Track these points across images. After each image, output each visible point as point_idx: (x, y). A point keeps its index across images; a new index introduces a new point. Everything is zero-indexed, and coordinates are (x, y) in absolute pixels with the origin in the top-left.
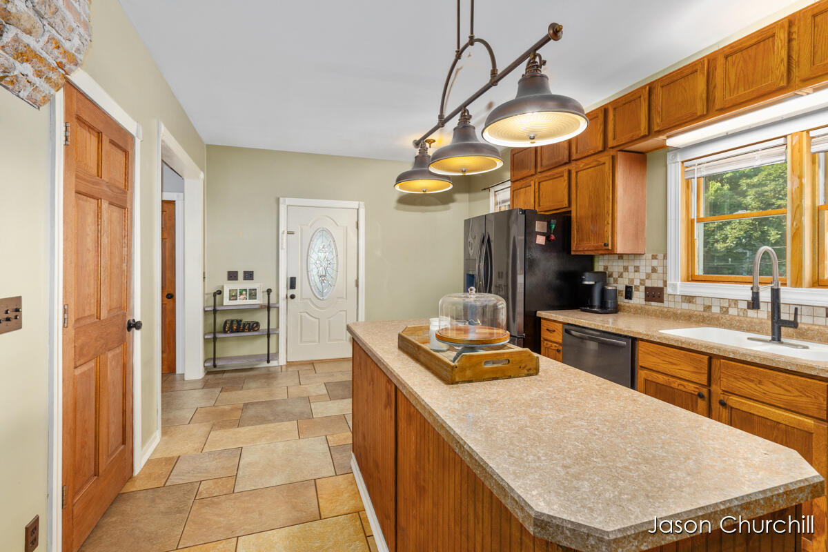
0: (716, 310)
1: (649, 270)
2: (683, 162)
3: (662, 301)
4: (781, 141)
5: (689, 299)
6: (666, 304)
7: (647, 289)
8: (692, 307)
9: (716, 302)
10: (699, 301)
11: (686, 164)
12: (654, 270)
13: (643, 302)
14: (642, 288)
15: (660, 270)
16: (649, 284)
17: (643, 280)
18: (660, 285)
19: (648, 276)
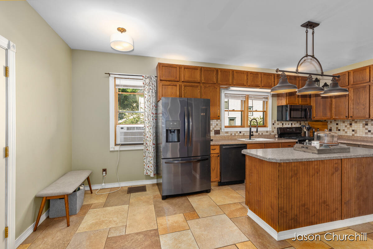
0: (233, 135)
1: (216, 125)
2: (225, 94)
3: (220, 134)
4: (245, 95)
5: (227, 132)
6: (221, 135)
7: (215, 131)
8: (228, 135)
9: (233, 133)
10: (229, 133)
11: (226, 95)
12: (217, 125)
13: (214, 135)
14: (213, 131)
15: (219, 125)
16: (215, 129)
17: (214, 128)
18: (219, 129)
19: (215, 127)
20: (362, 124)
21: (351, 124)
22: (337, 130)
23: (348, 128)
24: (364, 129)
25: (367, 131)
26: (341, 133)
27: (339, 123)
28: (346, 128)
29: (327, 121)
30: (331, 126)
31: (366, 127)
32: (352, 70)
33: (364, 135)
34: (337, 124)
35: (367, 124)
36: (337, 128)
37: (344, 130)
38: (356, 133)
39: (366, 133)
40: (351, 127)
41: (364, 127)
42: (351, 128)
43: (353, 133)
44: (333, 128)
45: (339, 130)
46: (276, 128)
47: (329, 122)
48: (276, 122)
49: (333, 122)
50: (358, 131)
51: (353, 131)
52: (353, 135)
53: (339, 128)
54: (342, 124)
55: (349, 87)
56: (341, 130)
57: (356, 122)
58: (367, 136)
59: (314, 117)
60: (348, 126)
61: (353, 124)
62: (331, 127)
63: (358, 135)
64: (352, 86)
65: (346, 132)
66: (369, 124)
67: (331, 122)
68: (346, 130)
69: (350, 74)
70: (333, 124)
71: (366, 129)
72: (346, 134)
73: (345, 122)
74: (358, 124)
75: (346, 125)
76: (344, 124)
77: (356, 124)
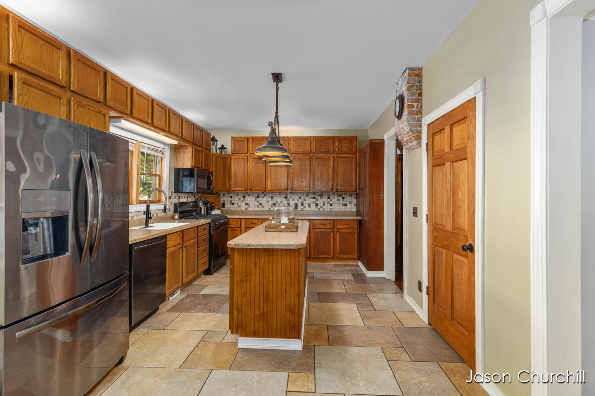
4: (135, 142)
20: (254, 197)
21: (244, 197)
22: (230, 205)
23: (242, 202)
24: (256, 202)
25: (258, 204)
26: (235, 208)
27: (233, 195)
28: (240, 202)
29: (219, 193)
30: (224, 199)
31: (258, 200)
32: (251, 137)
33: (256, 209)
34: (231, 197)
35: (258, 197)
36: (231, 202)
37: (237, 204)
38: (249, 207)
39: (258, 207)
40: (245, 200)
41: (256, 200)
42: (244, 202)
43: (247, 206)
44: (226, 202)
45: (233, 204)
46: (173, 204)
47: (222, 195)
48: (173, 193)
49: (226, 195)
50: (251, 204)
51: (247, 204)
52: (246, 209)
53: (233, 202)
54: (236, 197)
55: (248, 155)
56: (235, 204)
57: (249, 195)
58: (258, 209)
59: (214, 188)
60: (242, 199)
61: (247, 197)
62: (224, 201)
63: (251, 209)
64: (250, 155)
65: (240, 207)
66: (260, 197)
67: (224, 195)
68: (240, 204)
69: (249, 141)
70: (226, 197)
71: (258, 202)
72: (240, 209)
73: (239, 195)
74: (251, 197)
75: (240, 198)
76: (238, 197)
77: (249, 197)
